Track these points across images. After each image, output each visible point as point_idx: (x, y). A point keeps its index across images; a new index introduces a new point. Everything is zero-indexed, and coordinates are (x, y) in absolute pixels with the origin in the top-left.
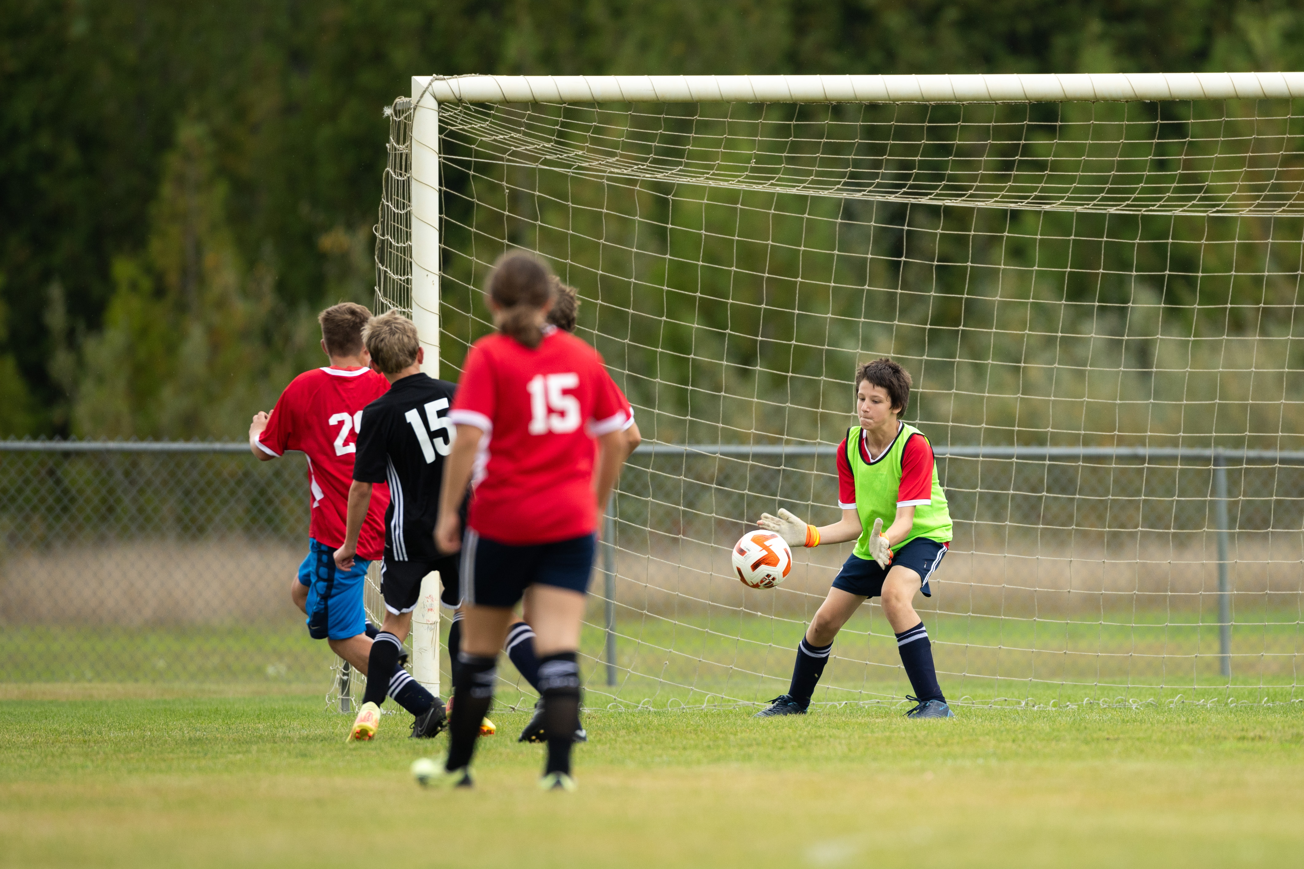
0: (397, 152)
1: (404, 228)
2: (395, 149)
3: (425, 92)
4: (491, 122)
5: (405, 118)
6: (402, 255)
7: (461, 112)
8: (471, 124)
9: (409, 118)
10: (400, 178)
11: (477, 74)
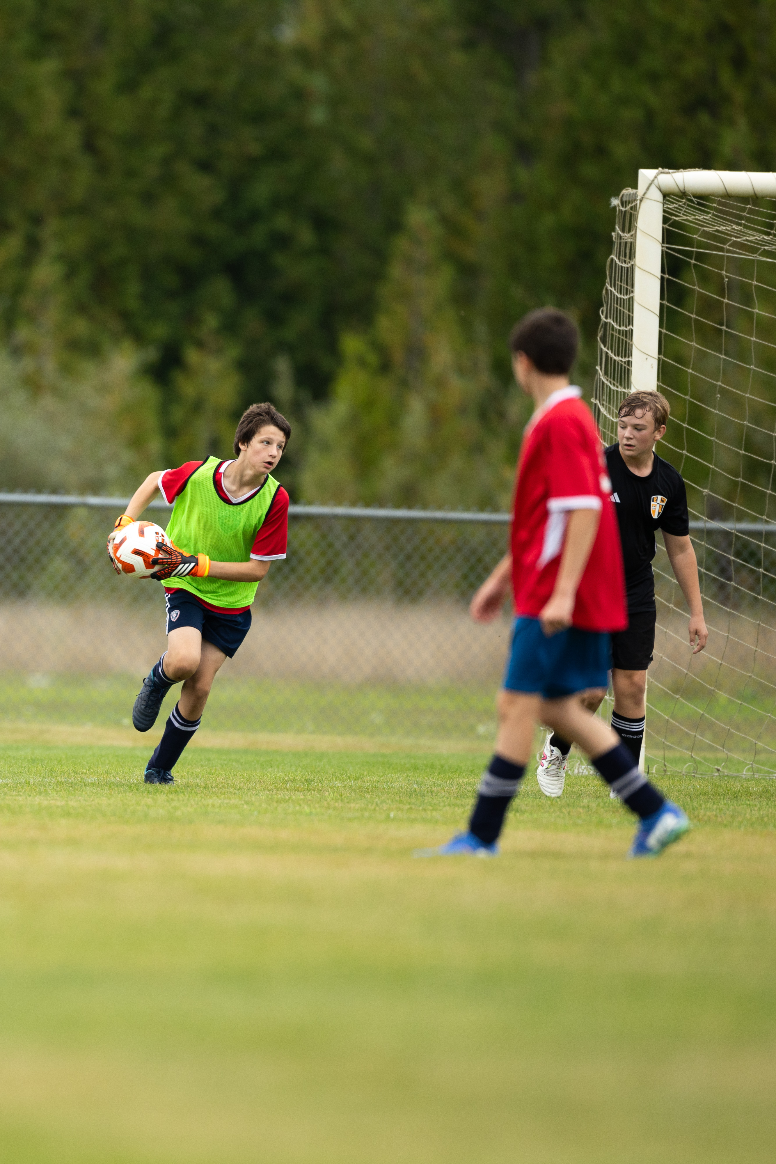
0: (622, 241)
1: (626, 311)
2: (621, 237)
3: (650, 184)
4: (713, 215)
5: (631, 208)
6: (624, 338)
7: (684, 204)
8: (695, 215)
9: (634, 208)
10: (624, 265)
11: (701, 169)
